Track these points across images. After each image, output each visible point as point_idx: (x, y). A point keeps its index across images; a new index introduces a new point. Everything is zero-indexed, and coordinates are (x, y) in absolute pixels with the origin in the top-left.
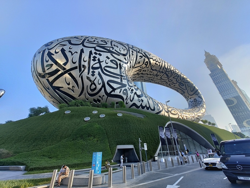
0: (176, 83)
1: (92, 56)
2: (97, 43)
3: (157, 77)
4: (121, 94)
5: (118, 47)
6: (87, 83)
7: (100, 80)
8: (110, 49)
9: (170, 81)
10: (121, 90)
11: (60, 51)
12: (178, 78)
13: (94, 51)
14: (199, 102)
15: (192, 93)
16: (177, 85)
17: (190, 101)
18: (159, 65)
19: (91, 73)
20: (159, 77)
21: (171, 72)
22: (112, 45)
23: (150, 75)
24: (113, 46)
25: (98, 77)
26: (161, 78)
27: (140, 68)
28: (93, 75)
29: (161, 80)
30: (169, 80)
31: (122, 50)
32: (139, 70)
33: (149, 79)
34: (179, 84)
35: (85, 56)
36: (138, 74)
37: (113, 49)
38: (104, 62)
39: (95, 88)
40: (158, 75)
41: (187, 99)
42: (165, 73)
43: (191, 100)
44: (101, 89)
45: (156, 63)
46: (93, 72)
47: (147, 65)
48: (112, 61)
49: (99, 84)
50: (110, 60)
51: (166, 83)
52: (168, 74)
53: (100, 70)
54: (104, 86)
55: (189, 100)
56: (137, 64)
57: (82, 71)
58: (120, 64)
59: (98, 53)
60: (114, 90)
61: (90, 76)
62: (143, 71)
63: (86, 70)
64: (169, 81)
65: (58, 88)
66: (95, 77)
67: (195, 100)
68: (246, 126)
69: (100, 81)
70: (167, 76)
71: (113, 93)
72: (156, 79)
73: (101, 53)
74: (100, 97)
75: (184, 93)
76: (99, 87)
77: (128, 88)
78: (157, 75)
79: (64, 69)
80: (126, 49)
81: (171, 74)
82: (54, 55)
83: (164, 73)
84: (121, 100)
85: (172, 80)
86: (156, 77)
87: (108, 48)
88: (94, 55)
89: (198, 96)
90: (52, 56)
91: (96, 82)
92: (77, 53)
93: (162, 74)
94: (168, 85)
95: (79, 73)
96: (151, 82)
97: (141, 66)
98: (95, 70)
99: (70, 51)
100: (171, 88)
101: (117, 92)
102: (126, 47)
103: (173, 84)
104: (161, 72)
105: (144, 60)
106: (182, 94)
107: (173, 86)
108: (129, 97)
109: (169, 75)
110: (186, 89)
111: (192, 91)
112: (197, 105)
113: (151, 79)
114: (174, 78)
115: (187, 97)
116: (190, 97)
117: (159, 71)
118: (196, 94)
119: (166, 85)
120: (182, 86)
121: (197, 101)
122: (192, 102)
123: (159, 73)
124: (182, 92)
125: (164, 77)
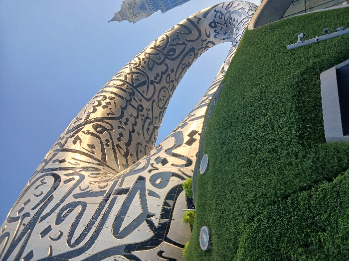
0: (166, 65)
3: (145, 109)
4: (163, 192)
5: (29, 201)
8: (24, 225)
9: (159, 78)
12: (153, 61)
14: (217, 16)
15: (195, 34)
16: (173, 64)
17: (215, 37)
18: (111, 99)
21: (134, 73)
23: (135, 124)
26: (148, 100)
27: (108, 145)
29: (154, 101)
30: (156, 81)
31: (39, 190)
32: (114, 151)
33: (148, 129)
34: (168, 58)
36: (126, 155)
37: (28, 214)
40: (140, 105)
41: (210, 44)
42: (136, 87)
43: (212, 35)
45: (104, 107)
47: (104, 129)
48: (59, 221)
50: (54, 226)
51: (162, 91)
52: (138, 82)
55: (212, 39)
56: (93, 153)
58: (76, 196)
62: (119, 139)
64: (158, 83)
67: (213, 25)
70: (144, 83)
72: (150, 113)
75: (193, 50)
77: (150, 171)
78: (139, 109)
80: (41, 179)
81: (140, 74)
84: (183, 193)
85: (158, 75)
86: (144, 112)
89: (202, 18)
93: (138, 96)
94: (171, 87)
96: (156, 128)
97: (104, 142)
100: (178, 81)
101: (155, 206)
102: (37, 179)
103: (167, 73)
104: (131, 97)
106: (196, 56)
107: (172, 75)
108: (175, 170)
109: (142, 79)
110: (184, 46)
111: (190, 32)
112: (225, 19)
113: (146, 126)
114: (151, 69)
115: (205, 43)
116: (204, 37)
117: (127, 101)
118: (198, 23)
119: (169, 90)
120: (175, 52)
121: (214, 20)
122: (218, 33)
123: (133, 102)
124: (191, 55)
125: (146, 91)
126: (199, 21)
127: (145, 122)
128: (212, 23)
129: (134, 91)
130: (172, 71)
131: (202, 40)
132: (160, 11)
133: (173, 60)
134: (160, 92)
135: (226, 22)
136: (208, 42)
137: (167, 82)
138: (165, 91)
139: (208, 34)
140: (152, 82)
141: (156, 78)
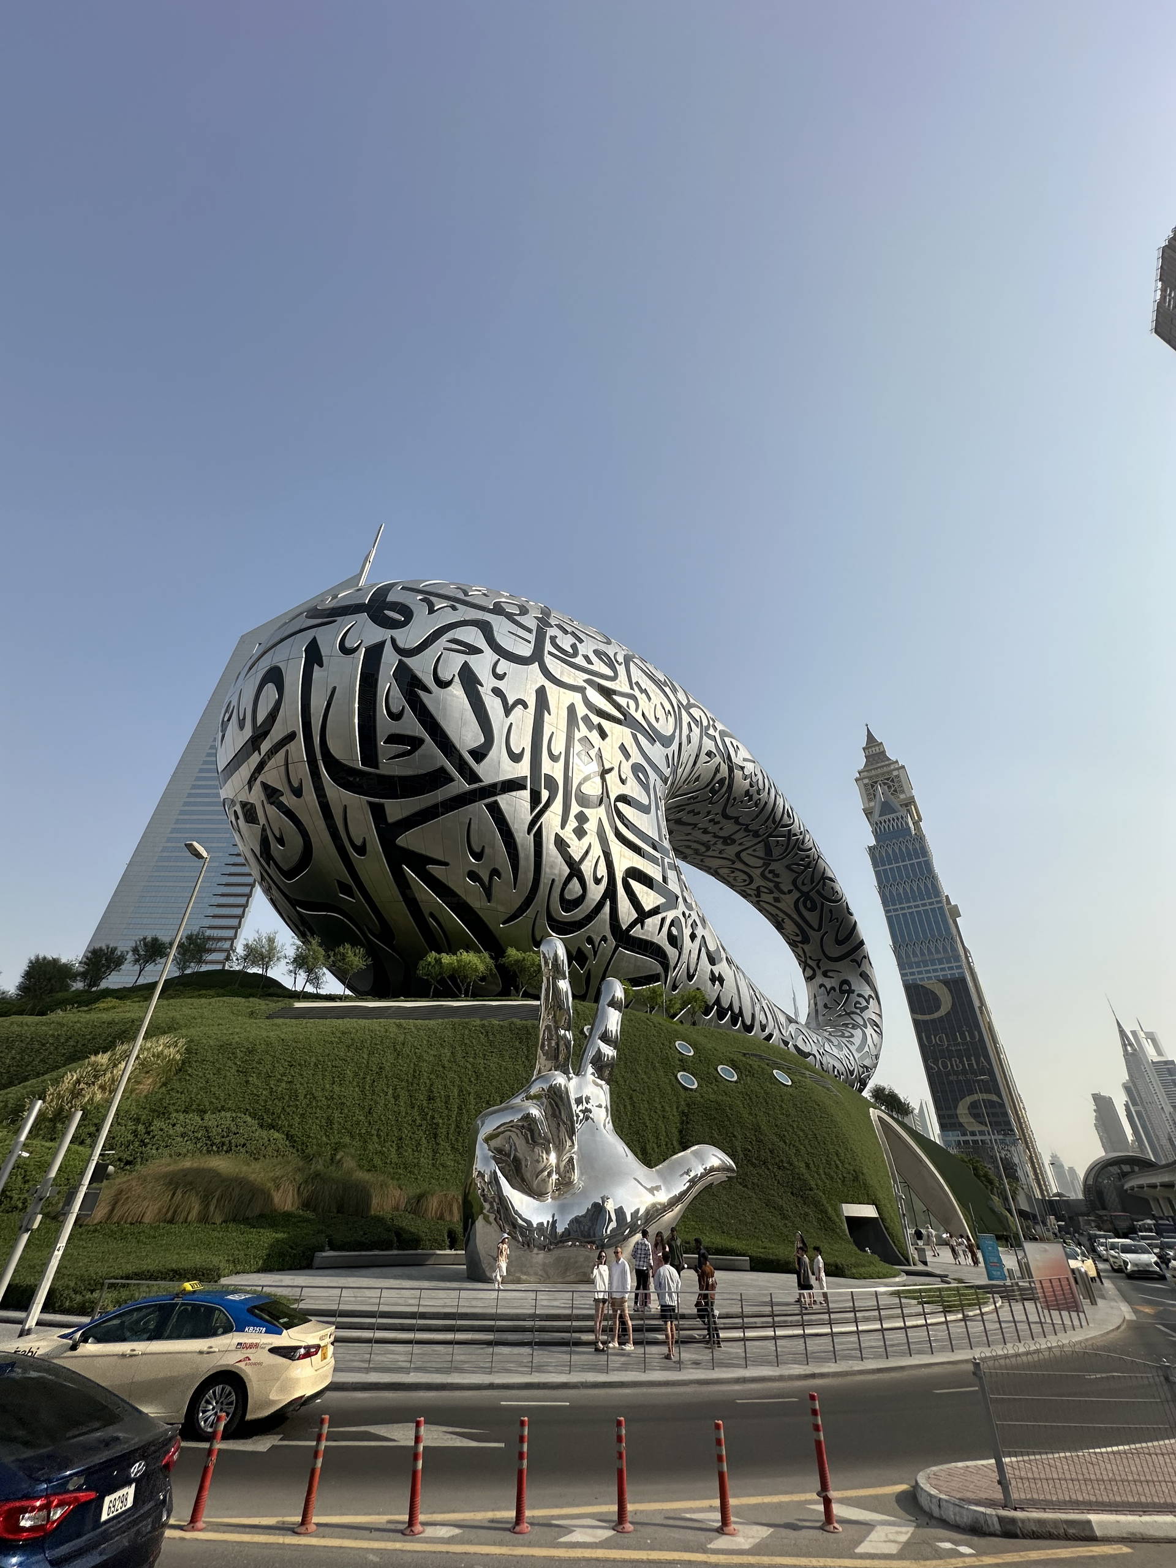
0: (790, 892)
1: (578, 735)
2: (584, 664)
3: (724, 847)
4: (662, 940)
5: (649, 699)
6: (555, 865)
7: (602, 858)
8: (627, 703)
9: (770, 876)
10: (663, 920)
11: (457, 679)
12: (802, 873)
13: (581, 710)
14: (861, 1000)
15: (836, 951)
16: (788, 902)
17: (821, 986)
18: (756, 802)
19: (572, 823)
20: (731, 851)
21: (789, 839)
22: (632, 688)
23: (705, 831)
24: (637, 693)
25: (597, 851)
26: (738, 855)
27: (689, 798)
28: (580, 833)
29: (734, 862)
30: (767, 872)
31: (660, 713)
33: (689, 847)
34: (800, 897)
35: (554, 730)
37: (637, 706)
38: (616, 769)
39: (582, 898)
40: (733, 841)
41: (809, 972)
42: (765, 840)
43: (827, 982)
44: (600, 906)
45: (747, 791)
46: (582, 818)
47: (715, 793)
48: (636, 771)
49: (598, 881)
50: (631, 762)
51: (745, 877)
52: (772, 845)
53: (601, 811)
54: (610, 893)
55: (819, 979)
56: (688, 784)
57: (541, 805)
59: (596, 720)
60: (643, 915)
61: (568, 834)
62: (689, 812)
63: (557, 806)
64: (763, 875)
65: (420, 862)
66: (586, 841)
67: (846, 987)
68: (965, 1125)
69: (602, 871)
71: (636, 932)
72: (716, 854)
73: (607, 725)
74: (590, 940)
75: (805, 940)
76: (596, 892)
77: (684, 914)
78: (728, 841)
79: (473, 777)
80: (672, 710)
81: (786, 849)
82: (429, 691)
83: (760, 839)
84: (659, 969)
85: (777, 876)
86: (720, 846)
87: (622, 701)
88: (583, 731)
89: (860, 970)
90: (421, 693)
91: (587, 868)
92: (526, 706)
93: (749, 841)
94: (749, 892)
95: (531, 813)
97: (695, 794)
98: (586, 811)
99: (497, 692)
100: (758, 905)
101: (650, 929)
102: (671, 702)
103: (775, 890)
104: (750, 831)
105: (717, 770)
106: (792, 944)
107: (769, 898)
108: (685, 956)
109: (776, 852)
110: (816, 928)
111: (839, 943)
112: (854, 1013)
113: (695, 846)
114: (788, 867)
115: (813, 964)
116: (826, 965)
117: (747, 825)
118: (853, 961)
119: (743, 888)
120: (809, 910)
121: (853, 992)
122: (828, 993)
123: (742, 834)
124: (798, 935)
125: (756, 854)
126: (857, 963)
127: (703, 844)
128: (850, 986)
129: (759, 836)
130: (777, 900)
131: (820, 960)
132: (872, 842)
133: (796, 903)
134: (745, 873)
135: (848, 1014)
136: (814, 970)
137: (758, 887)
138: (745, 881)
139: (830, 974)
140: (766, 865)
141: (771, 872)
